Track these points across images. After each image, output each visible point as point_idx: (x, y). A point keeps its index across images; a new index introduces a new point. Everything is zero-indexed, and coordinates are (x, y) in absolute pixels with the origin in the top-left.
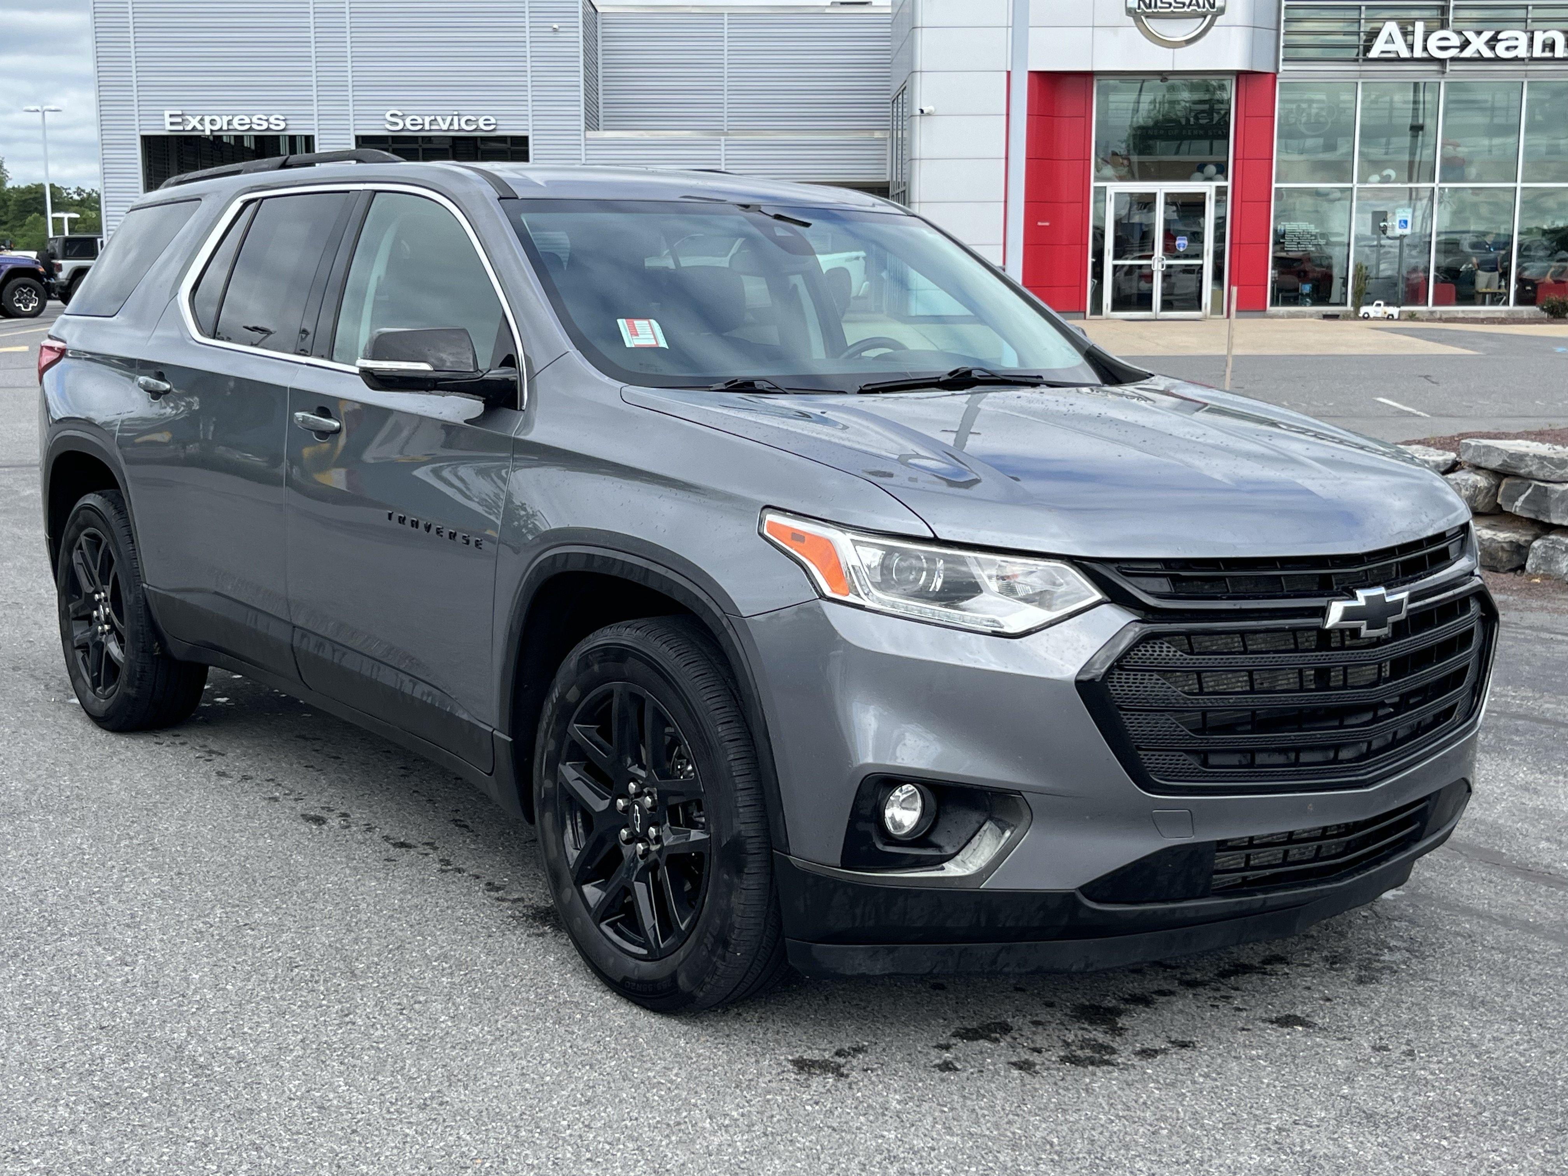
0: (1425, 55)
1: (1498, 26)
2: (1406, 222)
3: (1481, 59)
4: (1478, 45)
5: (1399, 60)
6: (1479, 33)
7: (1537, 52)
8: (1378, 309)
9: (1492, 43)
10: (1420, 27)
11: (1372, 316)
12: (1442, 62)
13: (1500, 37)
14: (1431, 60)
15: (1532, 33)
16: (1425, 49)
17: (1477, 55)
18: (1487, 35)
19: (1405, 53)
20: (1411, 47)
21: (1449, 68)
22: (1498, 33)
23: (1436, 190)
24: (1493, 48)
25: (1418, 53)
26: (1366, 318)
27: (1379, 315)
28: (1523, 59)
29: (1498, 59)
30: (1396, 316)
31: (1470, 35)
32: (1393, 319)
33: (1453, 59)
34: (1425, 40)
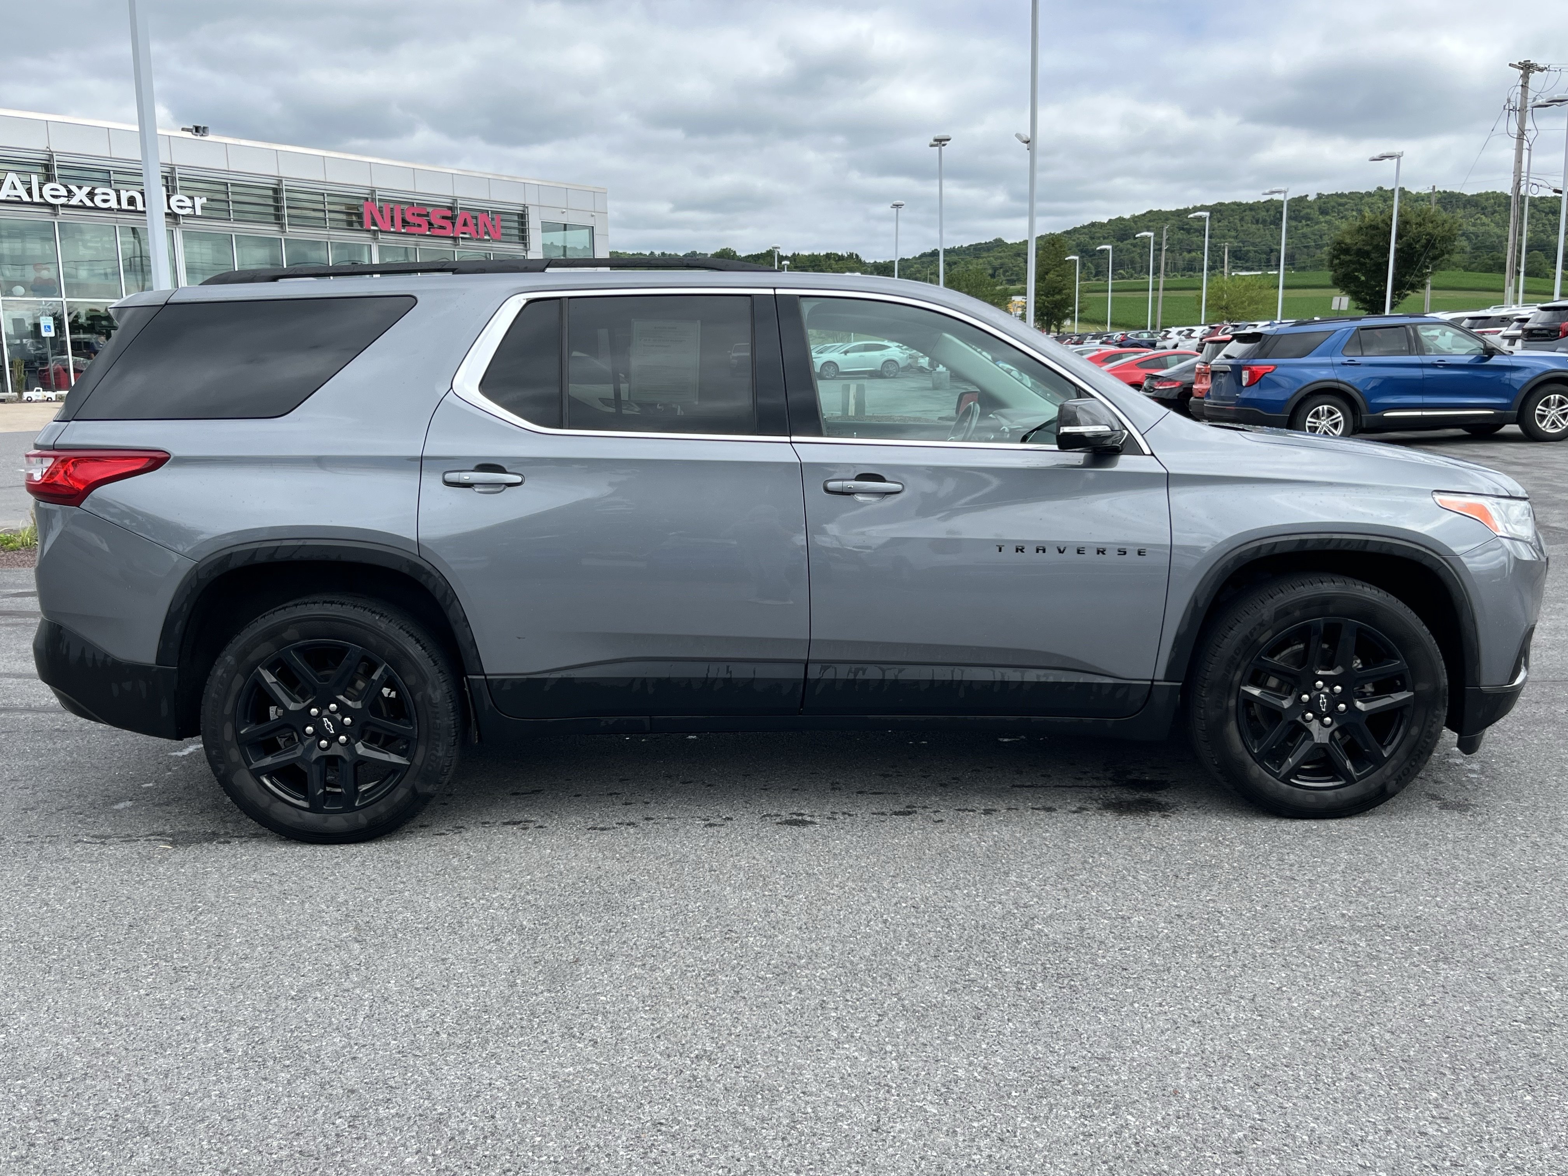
0: (42, 201)
1: (95, 184)
2: (49, 327)
3: (84, 207)
4: (80, 195)
5: (22, 203)
6: (80, 188)
7: (125, 205)
8: (38, 393)
9: (91, 195)
10: (35, 179)
11: (34, 399)
12: (53, 206)
13: (96, 191)
14: (47, 205)
15: (119, 191)
16: (41, 196)
17: (80, 204)
18: (86, 189)
19: (26, 198)
20: (29, 192)
21: (61, 211)
22: (93, 189)
23: (64, 303)
24: (92, 200)
25: (37, 199)
26: (29, 401)
27: (40, 398)
28: (113, 210)
29: (96, 208)
30: (54, 399)
31: (74, 188)
32: (51, 401)
33: (62, 205)
34: (40, 189)
